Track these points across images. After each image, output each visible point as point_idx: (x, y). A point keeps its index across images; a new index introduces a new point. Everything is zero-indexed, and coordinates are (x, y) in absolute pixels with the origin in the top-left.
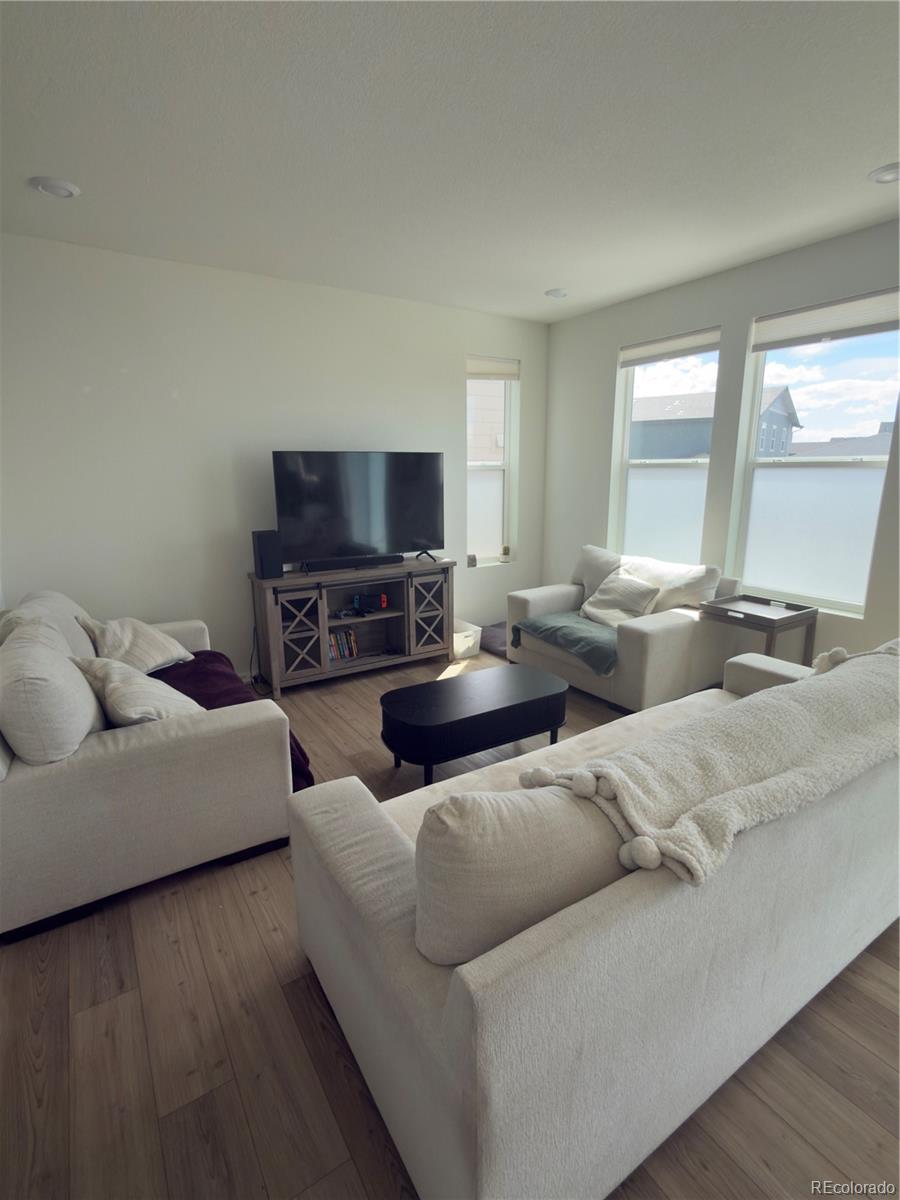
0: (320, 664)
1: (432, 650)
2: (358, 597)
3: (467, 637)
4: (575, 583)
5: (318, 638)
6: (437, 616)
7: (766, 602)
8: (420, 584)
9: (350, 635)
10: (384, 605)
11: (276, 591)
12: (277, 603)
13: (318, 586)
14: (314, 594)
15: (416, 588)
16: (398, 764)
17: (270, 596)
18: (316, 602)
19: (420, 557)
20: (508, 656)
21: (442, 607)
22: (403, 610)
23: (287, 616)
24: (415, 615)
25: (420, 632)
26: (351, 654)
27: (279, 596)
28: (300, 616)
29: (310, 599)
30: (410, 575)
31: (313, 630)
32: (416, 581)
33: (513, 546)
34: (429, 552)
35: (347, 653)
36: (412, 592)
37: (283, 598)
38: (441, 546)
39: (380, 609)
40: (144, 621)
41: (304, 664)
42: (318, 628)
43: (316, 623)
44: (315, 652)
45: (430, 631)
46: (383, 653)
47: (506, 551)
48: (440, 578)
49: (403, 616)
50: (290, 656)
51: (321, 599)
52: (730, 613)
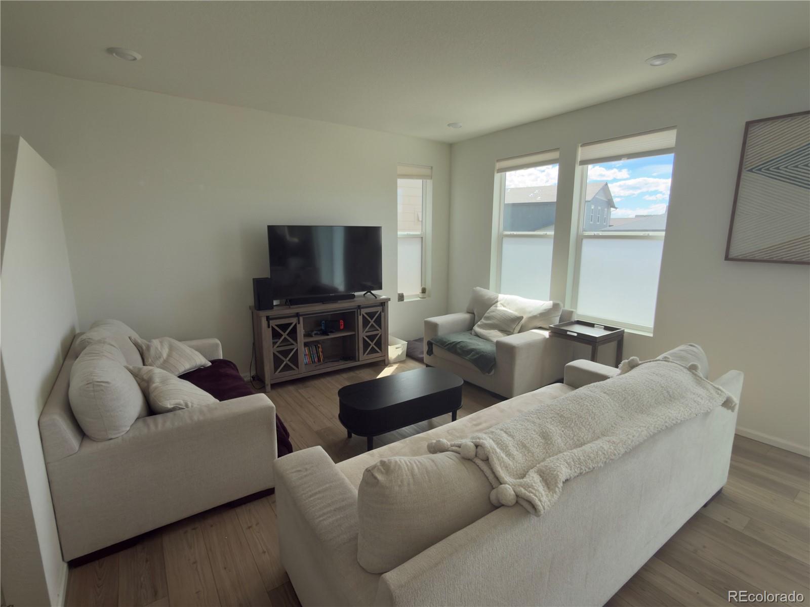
0: (298, 368)
1: (373, 358)
2: (324, 322)
3: (397, 348)
4: (468, 312)
5: (297, 350)
6: (377, 335)
7: (591, 325)
8: (366, 313)
9: (319, 347)
10: (342, 327)
11: (268, 319)
12: (269, 327)
13: (297, 315)
14: (294, 321)
15: (363, 315)
16: (350, 436)
17: (264, 322)
18: (296, 325)
19: (366, 295)
20: (425, 361)
21: (381, 328)
22: (355, 331)
23: (276, 335)
24: (362, 334)
25: (366, 345)
26: (319, 360)
27: (271, 322)
28: (285, 335)
29: (291, 324)
30: (359, 307)
31: (293, 344)
32: (364, 311)
33: (429, 287)
34: (372, 292)
35: (316, 360)
36: (360, 318)
37: (273, 323)
38: (380, 288)
39: (339, 330)
40: (177, 340)
41: (287, 368)
42: (297, 343)
43: (295, 340)
44: (295, 360)
45: (372, 344)
46: (341, 359)
47: (424, 291)
48: (379, 309)
49: (355, 335)
50: (277, 362)
51: (299, 323)
52: (568, 333)
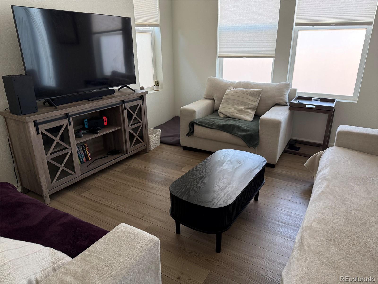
0: (74, 171)
1: (139, 147)
2: (86, 120)
3: (155, 136)
5: (71, 153)
6: (140, 126)
7: (310, 99)
8: (129, 107)
9: (85, 147)
10: (106, 123)
11: (36, 124)
12: (38, 133)
13: (67, 116)
14: (64, 122)
17: (32, 129)
18: (67, 127)
20: (182, 144)
21: (141, 120)
22: (121, 126)
23: (47, 142)
24: (128, 127)
25: (132, 136)
26: (87, 159)
27: (40, 127)
28: (57, 140)
29: (62, 126)
30: (123, 102)
31: (66, 148)
33: (160, 79)
34: (128, 86)
36: (125, 112)
37: (42, 128)
39: (104, 127)
41: (64, 174)
42: (70, 146)
43: (69, 143)
44: (70, 164)
45: (136, 136)
47: (157, 84)
48: (139, 102)
49: (121, 129)
50: (53, 170)
51: (70, 125)
52: (307, 106)
